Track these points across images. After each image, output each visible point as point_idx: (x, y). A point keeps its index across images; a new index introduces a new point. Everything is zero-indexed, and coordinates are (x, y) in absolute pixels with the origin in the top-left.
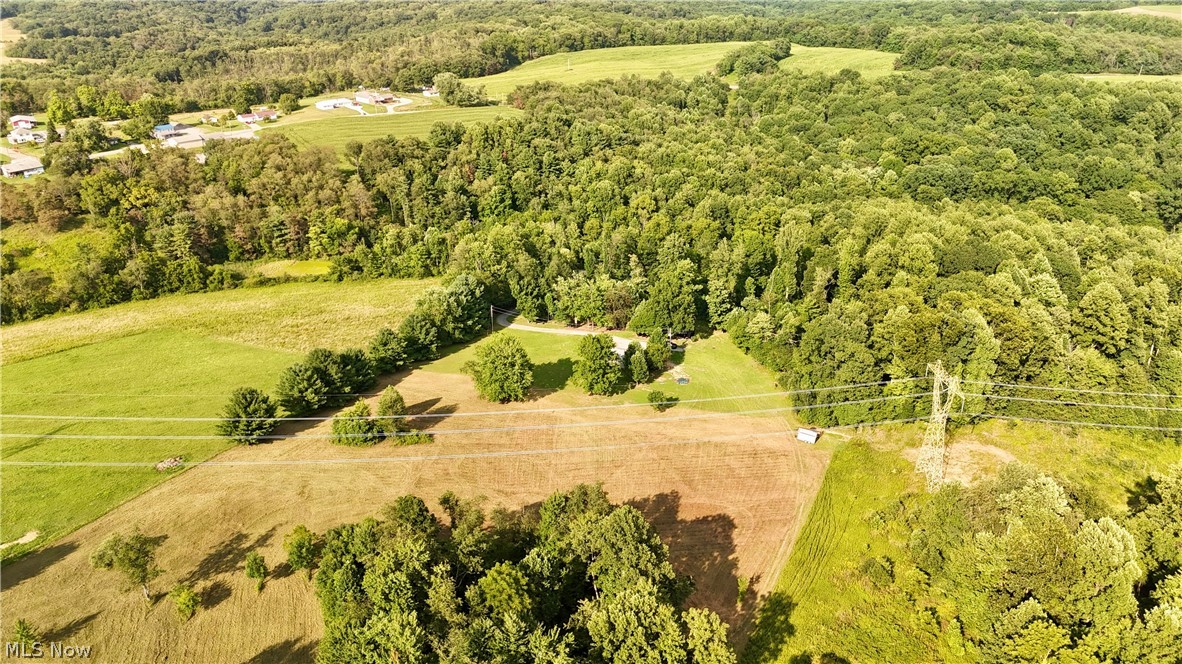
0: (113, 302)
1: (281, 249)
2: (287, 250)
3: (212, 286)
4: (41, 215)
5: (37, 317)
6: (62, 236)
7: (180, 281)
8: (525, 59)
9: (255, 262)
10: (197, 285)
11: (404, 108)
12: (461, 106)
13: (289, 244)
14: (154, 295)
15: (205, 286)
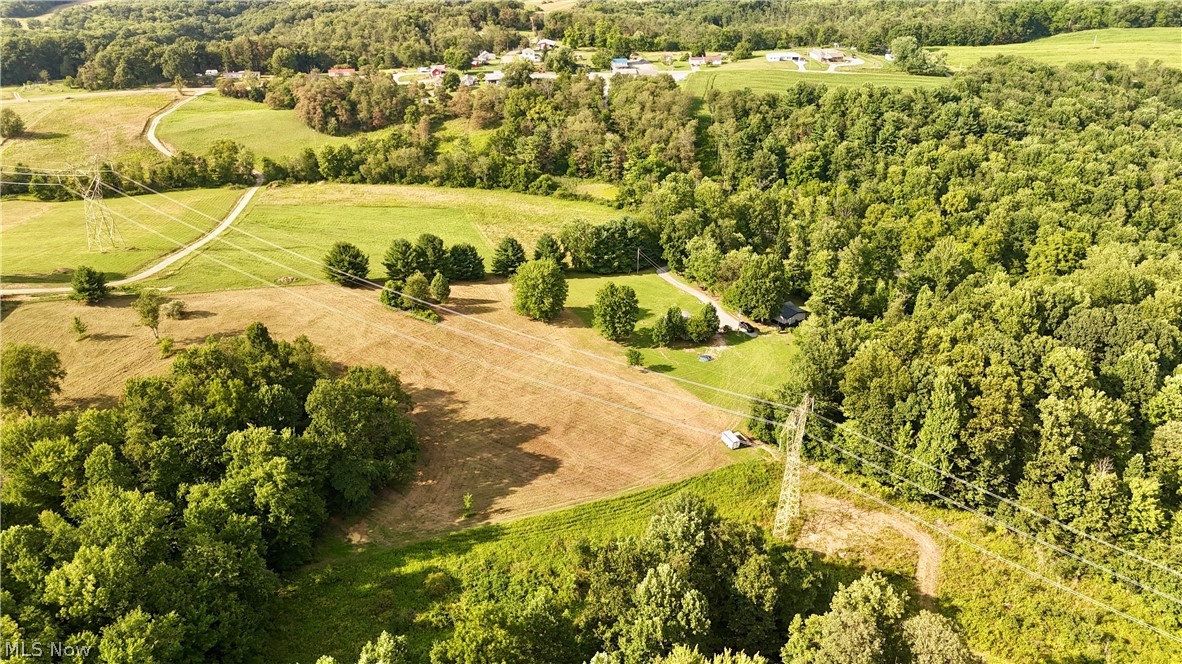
0: (462, 186)
1: (606, 173)
2: (611, 176)
3: (531, 190)
4: (475, 114)
5: (410, 183)
6: (482, 132)
7: (512, 181)
8: (1058, 31)
9: (585, 180)
10: (521, 187)
11: (847, 69)
12: (912, 73)
13: (612, 170)
14: (491, 187)
15: (527, 188)
